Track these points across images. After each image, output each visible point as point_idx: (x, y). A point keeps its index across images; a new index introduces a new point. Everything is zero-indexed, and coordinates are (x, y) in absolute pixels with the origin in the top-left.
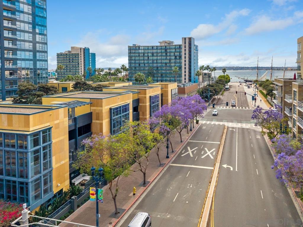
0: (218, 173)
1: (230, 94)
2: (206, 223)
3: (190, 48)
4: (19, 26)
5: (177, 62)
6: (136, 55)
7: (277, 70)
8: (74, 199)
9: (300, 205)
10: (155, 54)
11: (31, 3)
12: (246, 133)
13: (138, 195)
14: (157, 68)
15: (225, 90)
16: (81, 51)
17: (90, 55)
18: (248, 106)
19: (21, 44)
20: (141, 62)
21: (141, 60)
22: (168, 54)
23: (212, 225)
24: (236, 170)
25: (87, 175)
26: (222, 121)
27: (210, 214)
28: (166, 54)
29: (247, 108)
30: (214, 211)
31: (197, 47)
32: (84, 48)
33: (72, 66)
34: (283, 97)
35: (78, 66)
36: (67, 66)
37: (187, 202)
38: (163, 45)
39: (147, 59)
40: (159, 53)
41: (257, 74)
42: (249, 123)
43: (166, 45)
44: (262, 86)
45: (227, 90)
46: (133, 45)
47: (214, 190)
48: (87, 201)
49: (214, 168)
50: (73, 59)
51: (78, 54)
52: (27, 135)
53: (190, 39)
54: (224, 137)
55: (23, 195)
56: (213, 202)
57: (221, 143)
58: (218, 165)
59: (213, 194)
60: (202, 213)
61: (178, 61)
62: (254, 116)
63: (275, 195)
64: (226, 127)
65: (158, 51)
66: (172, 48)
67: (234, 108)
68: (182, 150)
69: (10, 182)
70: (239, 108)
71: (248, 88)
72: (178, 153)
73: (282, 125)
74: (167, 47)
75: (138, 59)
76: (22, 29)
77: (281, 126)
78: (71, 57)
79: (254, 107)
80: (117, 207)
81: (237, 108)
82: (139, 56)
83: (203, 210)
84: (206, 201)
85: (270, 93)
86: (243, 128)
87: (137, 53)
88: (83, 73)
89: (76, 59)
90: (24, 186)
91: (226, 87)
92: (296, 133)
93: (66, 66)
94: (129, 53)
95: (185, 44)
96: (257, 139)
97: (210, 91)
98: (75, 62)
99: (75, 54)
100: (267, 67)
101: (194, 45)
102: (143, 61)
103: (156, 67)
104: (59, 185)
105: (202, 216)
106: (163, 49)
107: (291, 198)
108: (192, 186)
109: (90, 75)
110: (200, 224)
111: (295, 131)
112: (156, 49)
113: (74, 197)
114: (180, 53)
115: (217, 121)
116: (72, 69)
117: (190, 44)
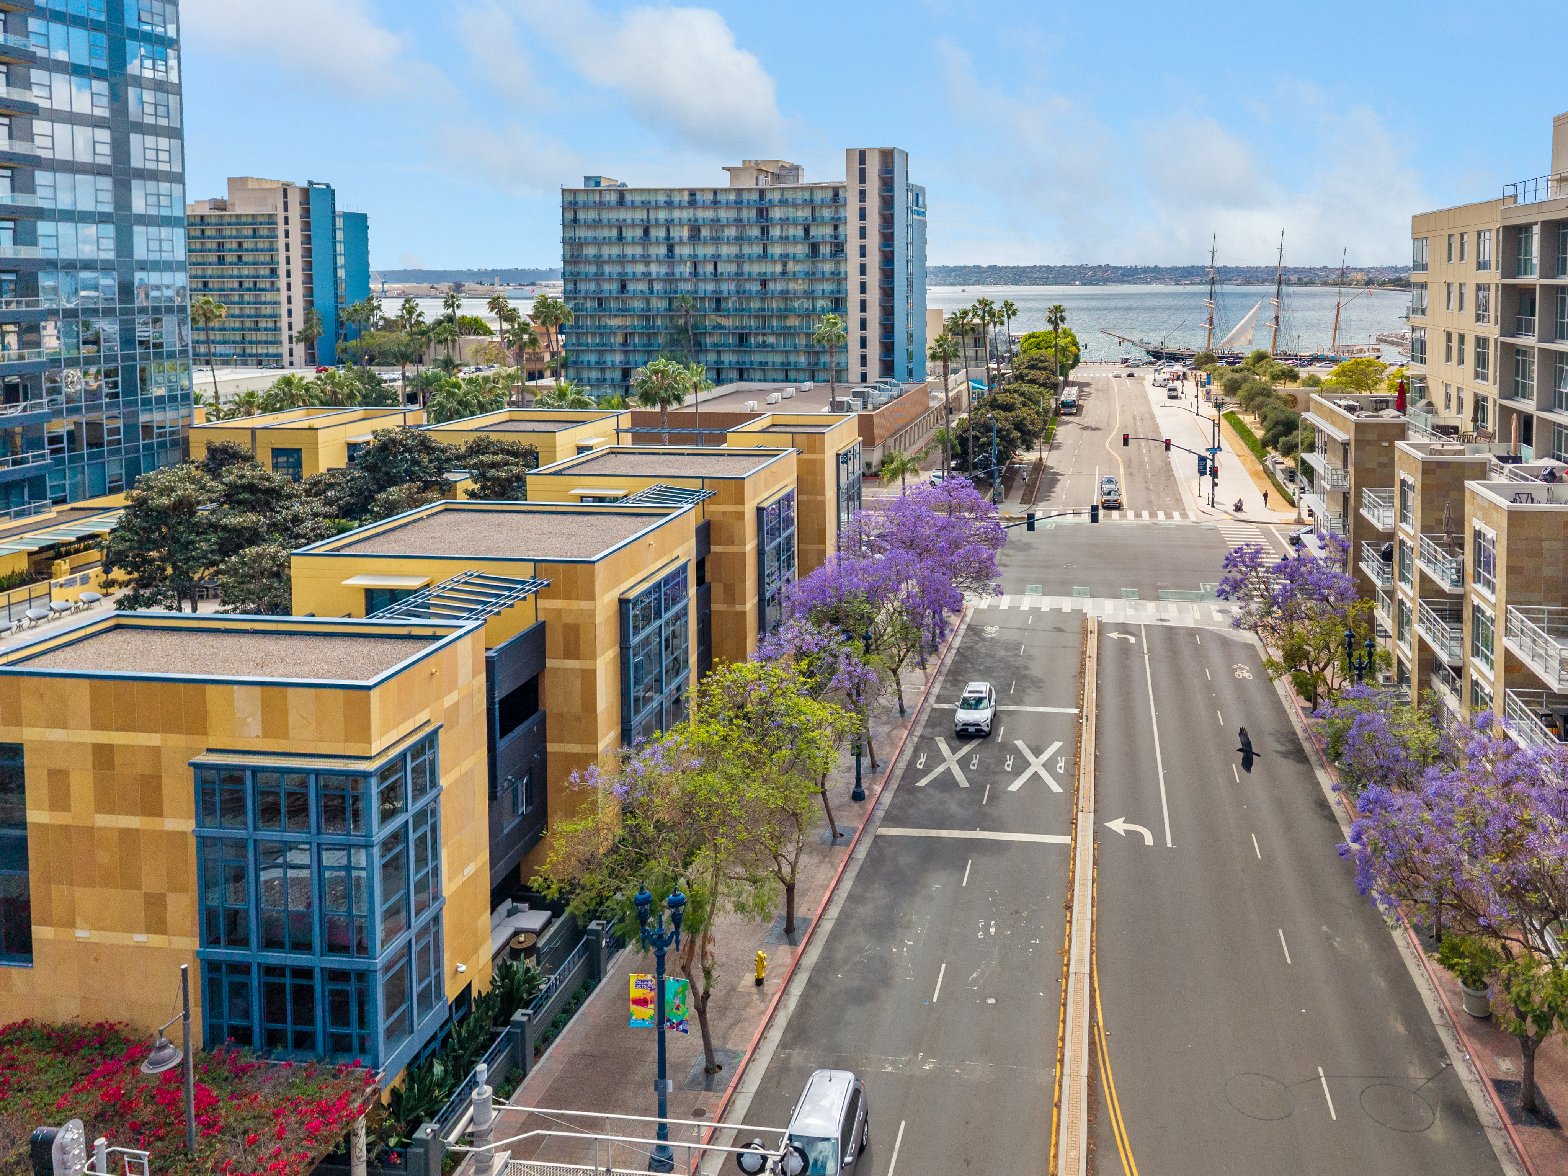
0: (1095, 862)
1: (1086, 433)
2: (1085, 1080)
3: (887, 202)
4: (47, 142)
5: (820, 276)
6: (606, 233)
7: (1300, 283)
8: (523, 1022)
9: (1435, 980)
10: (705, 233)
11: (103, 18)
12: (1186, 652)
13: (773, 984)
14: (718, 301)
15: (1057, 413)
16: (286, 204)
17: (339, 222)
18: (1179, 502)
19: (57, 236)
20: (629, 269)
21: (634, 261)
22: (776, 232)
23: (1109, 1087)
24: (1169, 845)
25: (526, 906)
26: (1069, 594)
27: (1092, 1044)
28: (765, 231)
29: (1176, 515)
30: (1106, 1030)
31: (918, 194)
32: (305, 185)
33: (236, 285)
34: (1352, 492)
35: (273, 283)
36: (205, 284)
37: (991, 1001)
38: (749, 183)
39: (661, 257)
40: (728, 225)
41: (1211, 320)
42: (1191, 600)
43: (761, 185)
44: (1240, 393)
45: (1067, 410)
46: (587, 179)
47: (1092, 942)
48: (564, 1025)
49: (1075, 840)
50: (240, 244)
51: (271, 220)
52: (366, 775)
53: (887, 156)
54: (1091, 678)
55: (347, 1024)
56: (1097, 994)
57: (1081, 712)
58: (1086, 822)
59: (1091, 959)
60: (1060, 1044)
61: (828, 267)
62: (1227, 589)
63: (1336, 944)
64: (1092, 626)
65: (723, 214)
66: (794, 200)
67: (1115, 514)
68: (915, 755)
69: (283, 975)
70: (1138, 515)
71: (1170, 397)
72: (899, 771)
73: (1353, 636)
74: (768, 196)
75: (614, 258)
76: (63, 154)
77: (1350, 642)
78: (228, 233)
79: (1208, 509)
80: (715, 1043)
81: (1131, 514)
82: (621, 238)
83: (1061, 1029)
84: (1066, 991)
85: (1282, 440)
86: (1171, 629)
87: (610, 226)
88: (299, 325)
89: (260, 246)
90: (352, 987)
91: (1063, 398)
92: (1409, 666)
93: (200, 285)
94: (564, 225)
95: (862, 180)
96: (1240, 685)
97: (1000, 431)
98: (254, 264)
99: (253, 216)
100: (1249, 270)
101: (909, 188)
102: (640, 269)
103: (710, 299)
104: (463, 968)
105: (1063, 1055)
106: (749, 207)
107: (1398, 953)
108: (997, 926)
109: (337, 335)
110: (1060, 1086)
111: (1407, 657)
112: (708, 203)
113: (523, 1015)
114: (836, 227)
115: (1044, 594)
116: (236, 298)
117: (887, 184)
